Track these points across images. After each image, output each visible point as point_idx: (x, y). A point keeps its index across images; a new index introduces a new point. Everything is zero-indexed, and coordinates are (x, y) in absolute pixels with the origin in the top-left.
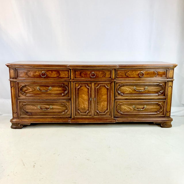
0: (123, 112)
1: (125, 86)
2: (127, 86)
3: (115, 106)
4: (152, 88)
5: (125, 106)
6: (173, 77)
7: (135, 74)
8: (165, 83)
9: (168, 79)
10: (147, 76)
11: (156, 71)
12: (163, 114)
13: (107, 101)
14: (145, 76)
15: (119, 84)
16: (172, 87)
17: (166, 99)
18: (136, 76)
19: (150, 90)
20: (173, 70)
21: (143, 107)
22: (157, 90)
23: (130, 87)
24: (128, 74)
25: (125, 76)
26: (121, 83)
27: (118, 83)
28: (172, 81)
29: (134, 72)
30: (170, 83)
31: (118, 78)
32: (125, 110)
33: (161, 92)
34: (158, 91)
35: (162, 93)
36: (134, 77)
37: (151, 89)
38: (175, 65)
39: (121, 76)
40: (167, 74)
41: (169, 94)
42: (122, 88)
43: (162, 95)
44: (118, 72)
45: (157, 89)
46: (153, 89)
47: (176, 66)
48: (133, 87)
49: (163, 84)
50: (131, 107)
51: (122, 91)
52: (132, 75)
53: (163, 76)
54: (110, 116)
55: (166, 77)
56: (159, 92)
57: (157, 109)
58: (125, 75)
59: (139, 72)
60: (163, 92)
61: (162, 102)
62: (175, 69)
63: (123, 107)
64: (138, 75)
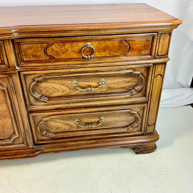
0: (55, 133)
1: (49, 81)
2: (56, 81)
3: (33, 125)
4: (117, 80)
5: (58, 121)
6: (167, 54)
7: (71, 50)
8: (148, 69)
9: (155, 58)
10: (104, 54)
11: (127, 39)
12: (141, 130)
13: (9, 116)
14: (97, 54)
15: (33, 77)
16: (162, 76)
17: (147, 103)
18: (75, 56)
19: (112, 86)
20: (170, 34)
21: (97, 120)
22: (127, 84)
23: (63, 82)
24: (53, 49)
25: (44, 57)
26: (36, 76)
27: (30, 75)
28: (165, 64)
29: (68, 46)
30: (159, 69)
31: (27, 62)
32: (57, 128)
33: (136, 88)
34: (130, 86)
35: (139, 92)
36: (70, 59)
37: (115, 83)
38: (176, 22)
39: (34, 56)
40: (154, 48)
41: (155, 92)
42: (43, 85)
43: (140, 94)
44: (24, 47)
45: (128, 82)
46: (118, 83)
47: (176, 26)
48: (70, 82)
49: (143, 70)
50: (71, 123)
51: (44, 92)
52: (63, 53)
53: (143, 52)
54: (23, 145)
55: (151, 54)
56: (134, 88)
57: (128, 121)
58: (45, 52)
59: (81, 44)
60: (142, 89)
61: (138, 110)
62: (174, 32)
63: (52, 124)
64: (80, 52)
